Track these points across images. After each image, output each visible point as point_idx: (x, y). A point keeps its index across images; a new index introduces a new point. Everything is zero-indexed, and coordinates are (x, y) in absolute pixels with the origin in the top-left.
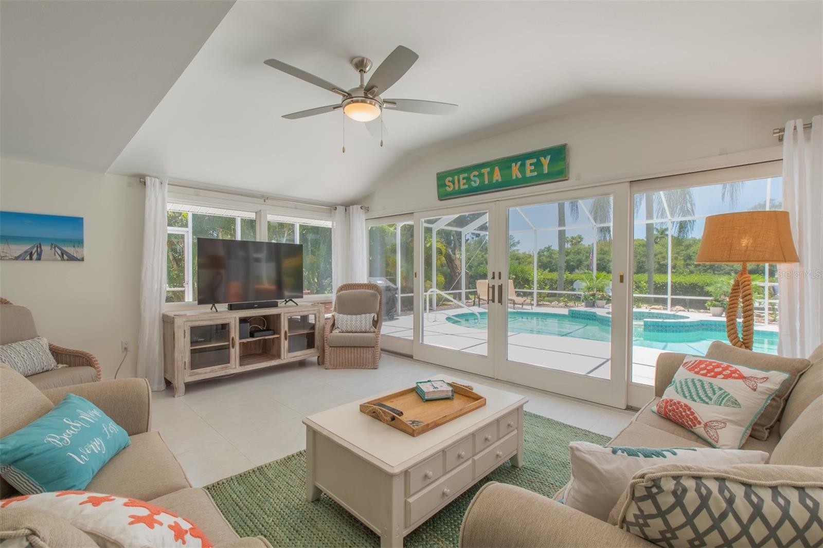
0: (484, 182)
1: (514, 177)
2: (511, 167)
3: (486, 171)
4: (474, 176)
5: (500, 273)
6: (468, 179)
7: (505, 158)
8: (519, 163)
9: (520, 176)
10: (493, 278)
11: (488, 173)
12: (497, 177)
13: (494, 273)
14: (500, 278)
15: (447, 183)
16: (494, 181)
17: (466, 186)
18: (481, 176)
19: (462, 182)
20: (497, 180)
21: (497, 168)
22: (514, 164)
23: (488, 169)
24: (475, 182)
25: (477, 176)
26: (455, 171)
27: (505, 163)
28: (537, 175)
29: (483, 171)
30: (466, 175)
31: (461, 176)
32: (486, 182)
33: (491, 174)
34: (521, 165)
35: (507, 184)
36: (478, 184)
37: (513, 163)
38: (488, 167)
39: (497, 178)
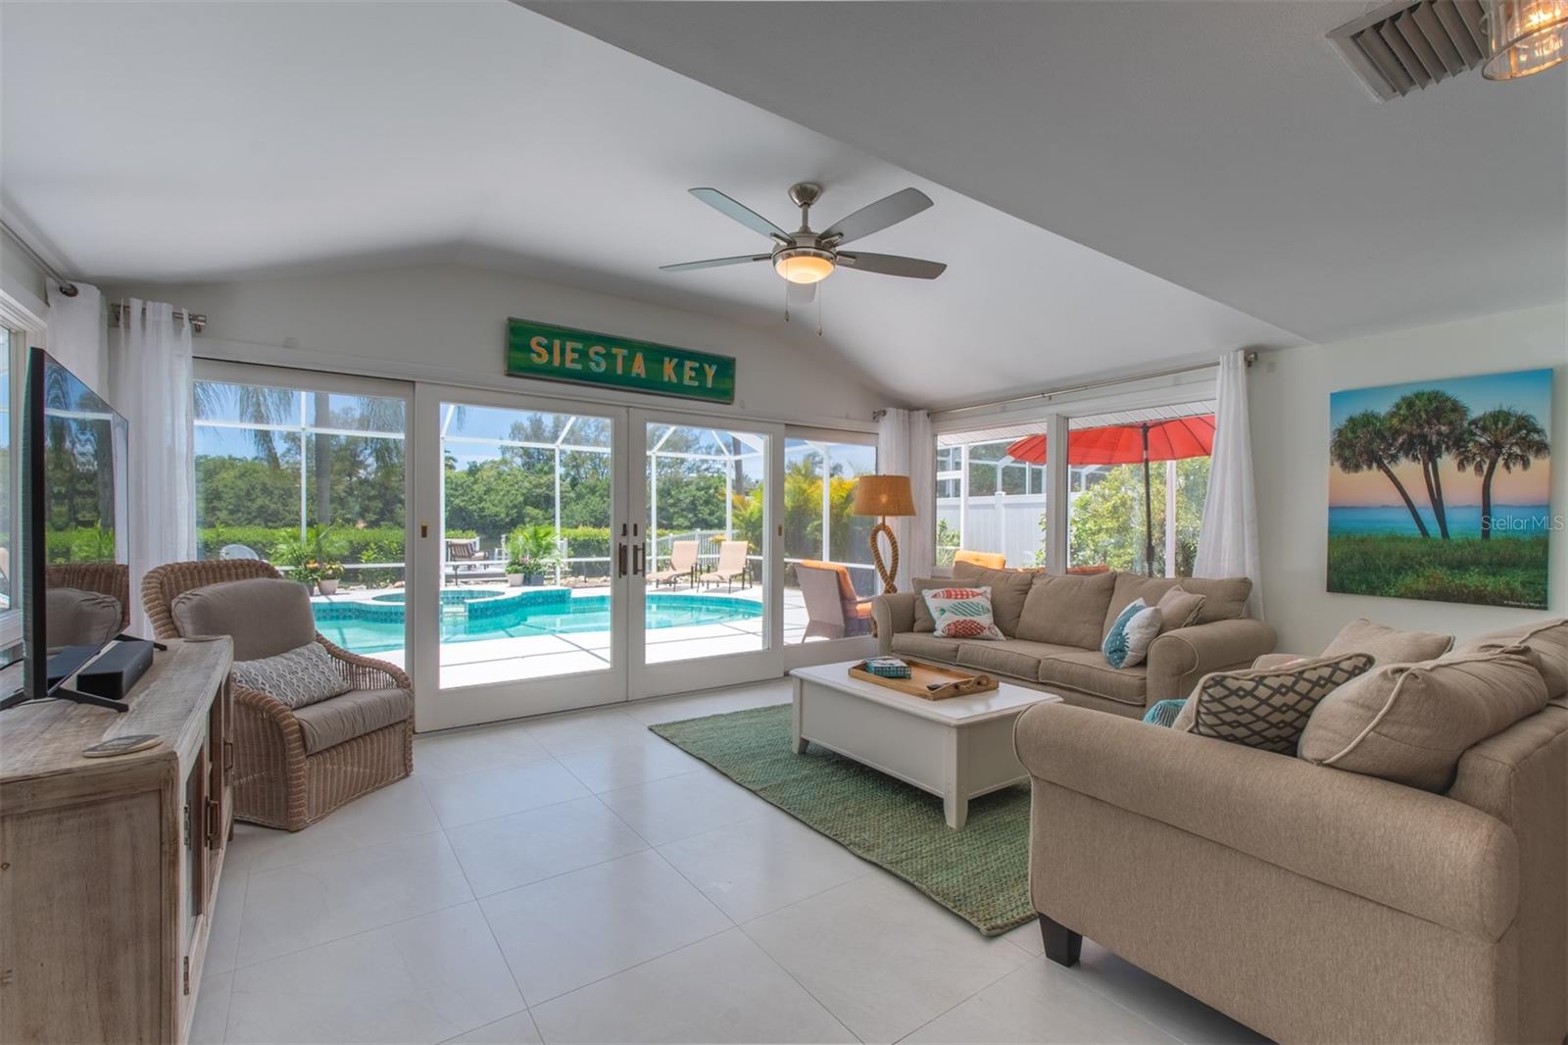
0: (616, 370)
1: (666, 379)
2: (662, 362)
3: (620, 353)
4: (596, 353)
5: (635, 526)
6: (584, 355)
7: (654, 344)
8: (675, 360)
9: (675, 380)
10: (625, 533)
11: (624, 357)
12: (639, 368)
13: (625, 526)
14: (635, 534)
15: (534, 346)
16: (634, 375)
17: (579, 367)
18: (609, 357)
19: (569, 356)
20: (639, 375)
21: (639, 356)
22: (667, 359)
23: (625, 352)
24: (598, 365)
25: (603, 356)
26: (558, 331)
27: (656, 353)
28: (696, 387)
29: (614, 351)
30: (580, 346)
31: (569, 345)
32: (619, 371)
33: (629, 360)
34: (677, 365)
35: (651, 385)
36: (602, 369)
37: (667, 356)
38: (625, 348)
39: (639, 372)
